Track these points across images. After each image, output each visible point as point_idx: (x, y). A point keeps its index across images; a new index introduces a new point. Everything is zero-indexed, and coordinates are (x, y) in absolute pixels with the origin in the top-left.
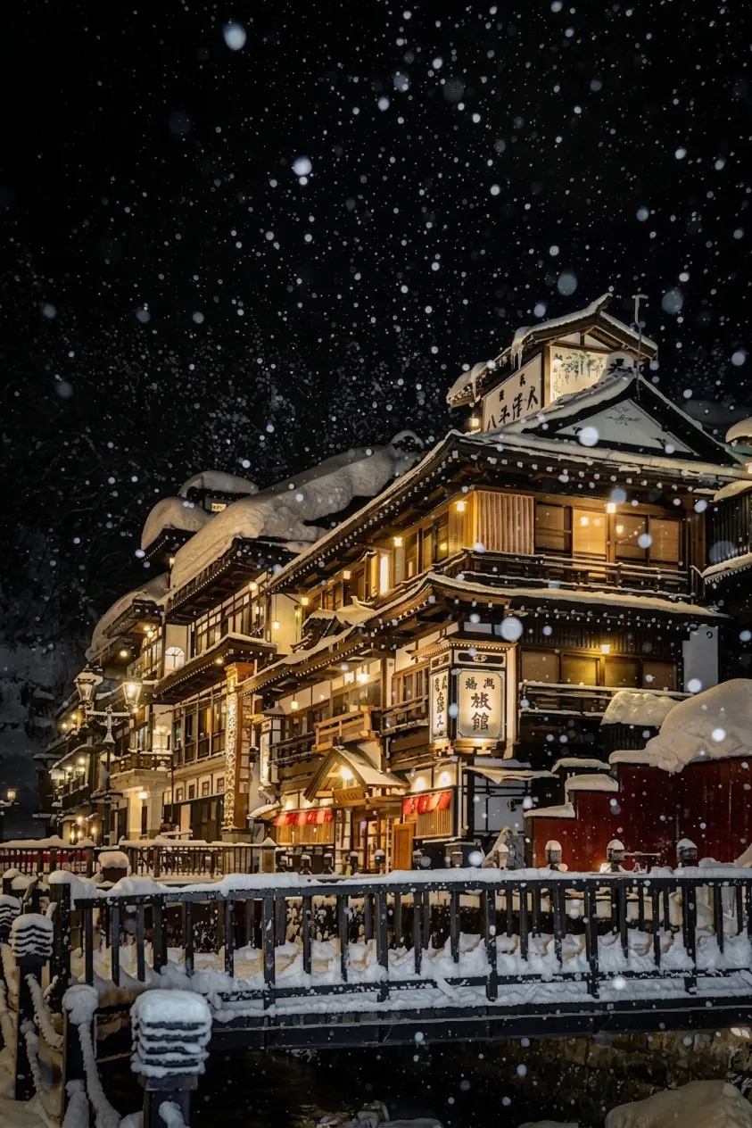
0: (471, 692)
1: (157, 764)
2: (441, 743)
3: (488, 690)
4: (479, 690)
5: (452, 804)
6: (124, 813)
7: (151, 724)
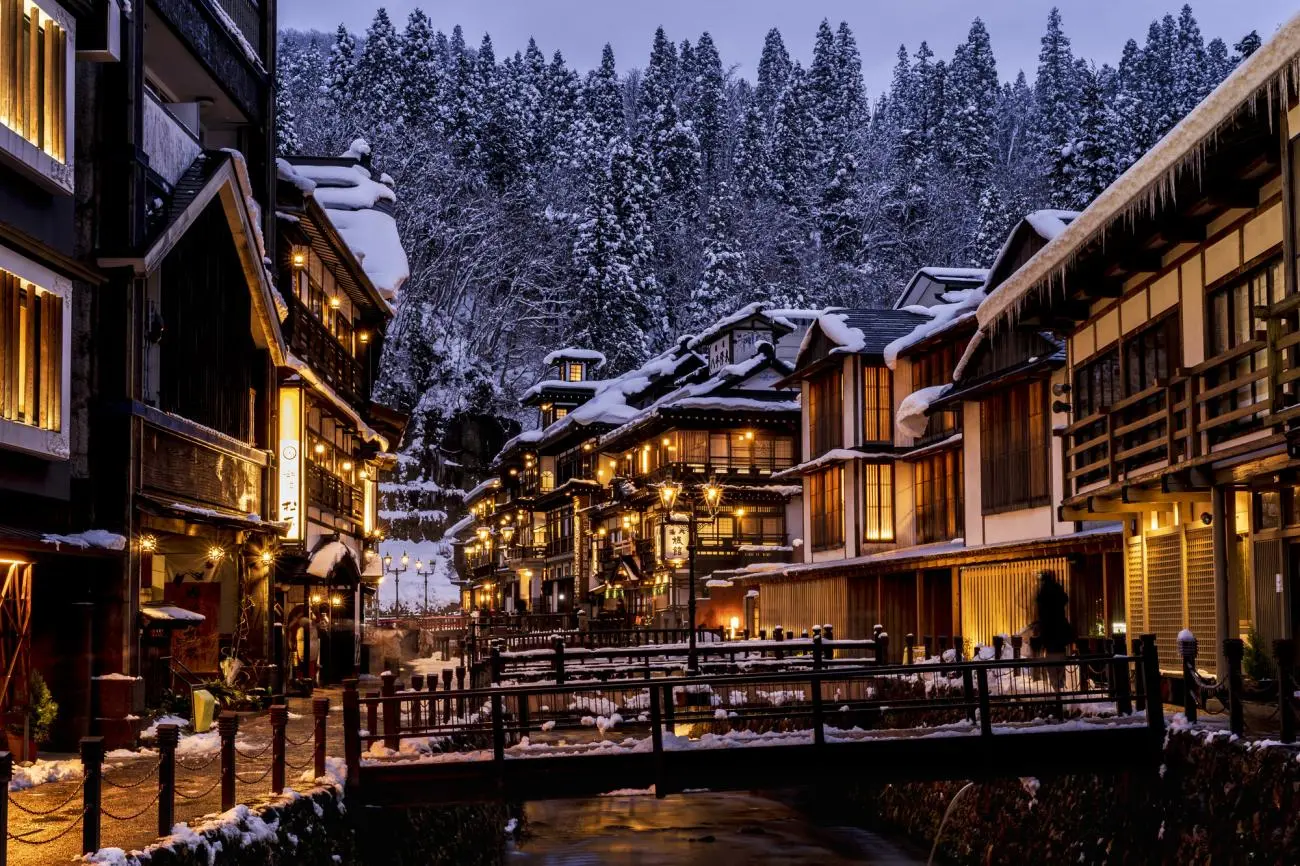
0: (672, 536)
1: (537, 553)
2: (659, 562)
3: (681, 535)
4: (677, 535)
5: (666, 592)
6: (518, 585)
7: (532, 525)
